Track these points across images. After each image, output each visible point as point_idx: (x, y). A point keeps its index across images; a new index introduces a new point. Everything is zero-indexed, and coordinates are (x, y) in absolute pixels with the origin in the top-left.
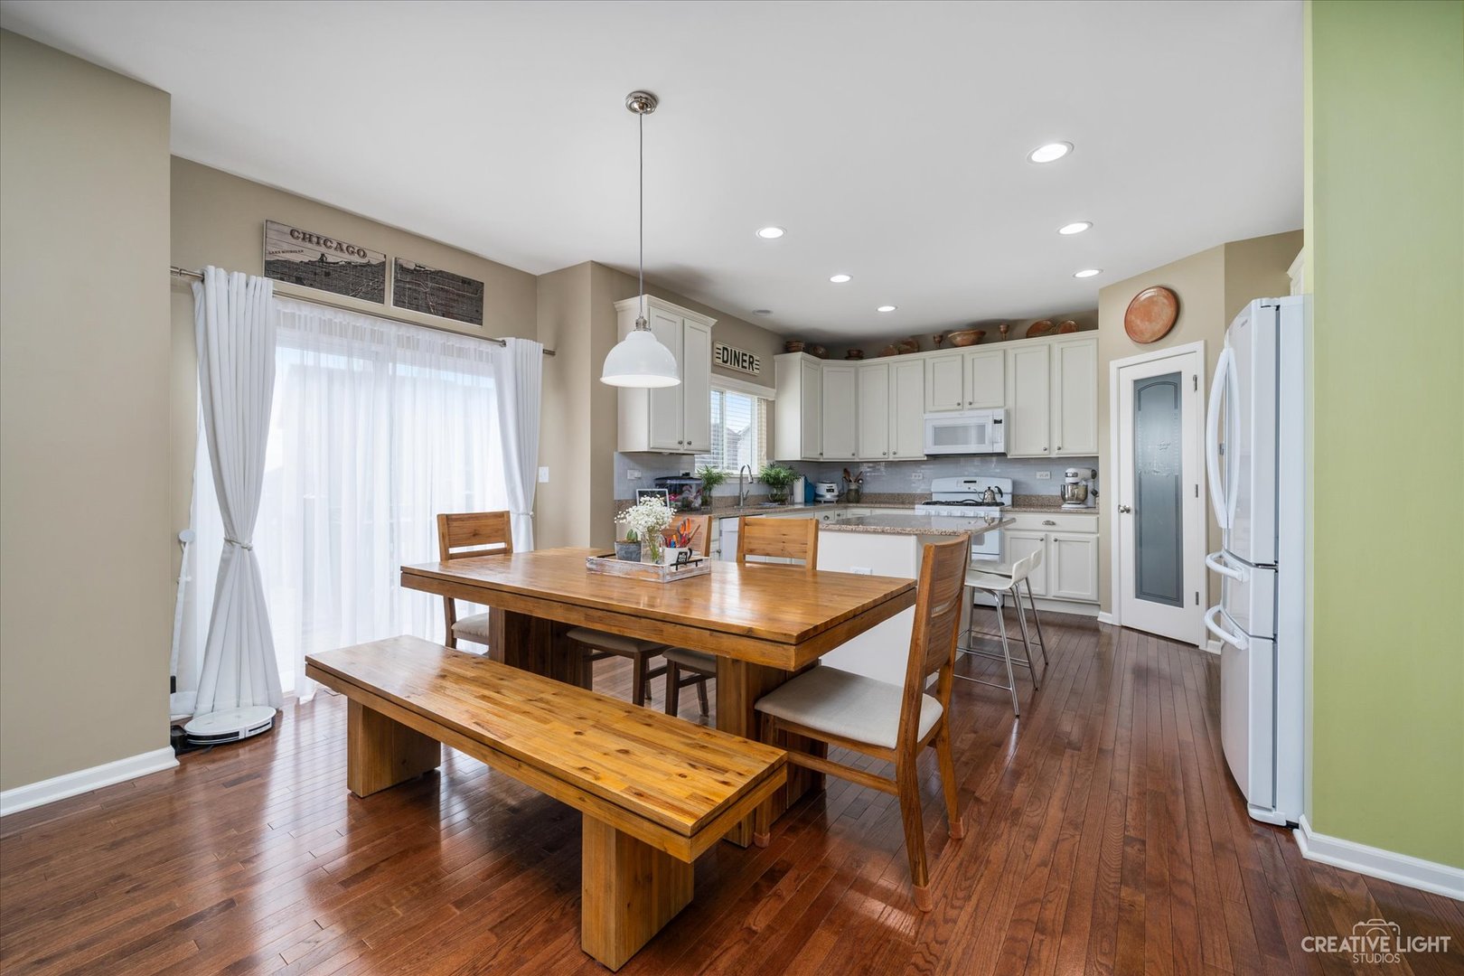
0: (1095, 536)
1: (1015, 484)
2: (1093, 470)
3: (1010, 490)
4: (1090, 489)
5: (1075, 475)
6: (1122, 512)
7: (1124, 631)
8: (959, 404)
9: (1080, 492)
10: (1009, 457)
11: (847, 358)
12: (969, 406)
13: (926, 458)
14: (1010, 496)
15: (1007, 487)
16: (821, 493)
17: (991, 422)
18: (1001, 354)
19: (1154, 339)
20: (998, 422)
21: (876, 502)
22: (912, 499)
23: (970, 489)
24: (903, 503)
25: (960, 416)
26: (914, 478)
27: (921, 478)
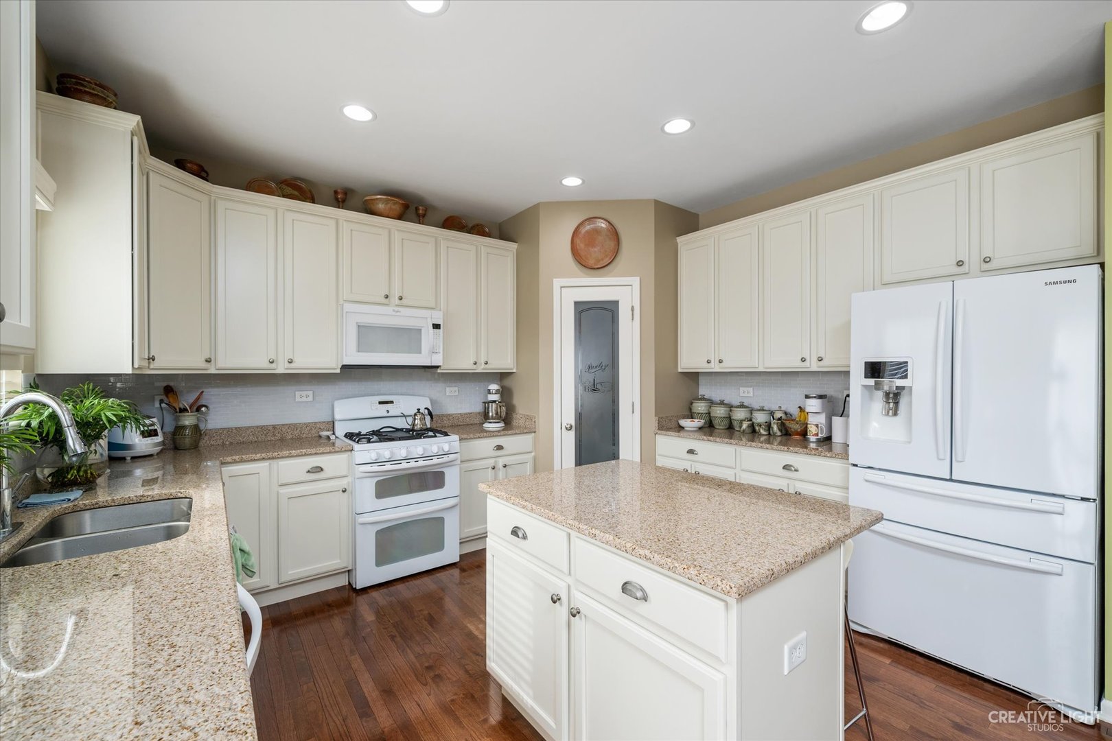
0: (531, 455)
6: (564, 430)
10: (439, 371)
12: (400, 302)
13: (340, 371)
17: (428, 326)
18: (432, 242)
19: (598, 266)
20: (436, 326)
21: (231, 444)
22: (297, 433)
23: (388, 412)
24: (282, 440)
25: (394, 313)
26: (298, 399)
27: (310, 399)
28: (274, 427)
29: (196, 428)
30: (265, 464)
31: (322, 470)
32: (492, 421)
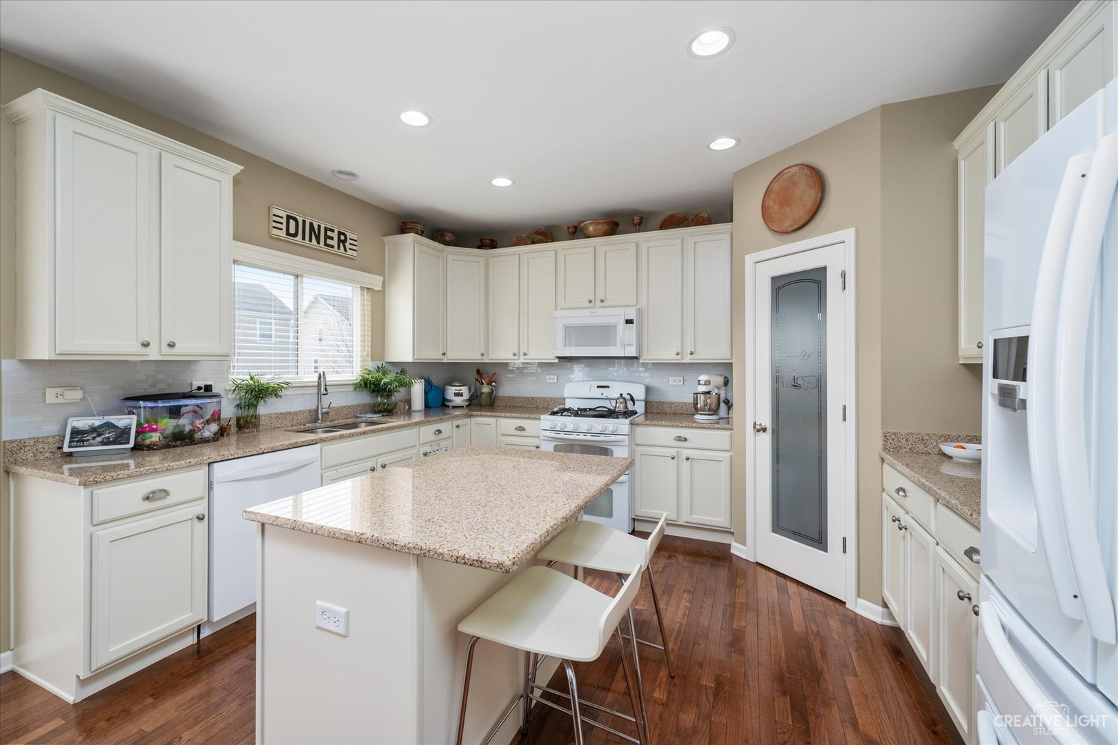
0: (728, 455)
1: (648, 390)
2: (726, 377)
3: (643, 397)
4: (722, 397)
5: (707, 383)
6: (758, 431)
7: (759, 568)
8: (590, 302)
9: (711, 401)
10: (641, 361)
11: (479, 247)
12: (602, 304)
13: (557, 361)
14: (643, 403)
15: (639, 393)
16: (449, 398)
17: (622, 322)
18: (633, 247)
19: (795, 227)
20: (629, 322)
21: (510, 406)
22: (546, 404)
23: (602, 394)
24: (537, 408)
25: (591, 314)
26: (548, 381)
27: (555, 381)
28: (532, 398)
29: (491, 394)
30: (493, 420)
31: (524, 429)
32: (701, 412)
